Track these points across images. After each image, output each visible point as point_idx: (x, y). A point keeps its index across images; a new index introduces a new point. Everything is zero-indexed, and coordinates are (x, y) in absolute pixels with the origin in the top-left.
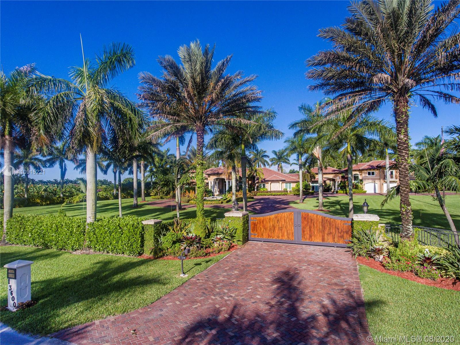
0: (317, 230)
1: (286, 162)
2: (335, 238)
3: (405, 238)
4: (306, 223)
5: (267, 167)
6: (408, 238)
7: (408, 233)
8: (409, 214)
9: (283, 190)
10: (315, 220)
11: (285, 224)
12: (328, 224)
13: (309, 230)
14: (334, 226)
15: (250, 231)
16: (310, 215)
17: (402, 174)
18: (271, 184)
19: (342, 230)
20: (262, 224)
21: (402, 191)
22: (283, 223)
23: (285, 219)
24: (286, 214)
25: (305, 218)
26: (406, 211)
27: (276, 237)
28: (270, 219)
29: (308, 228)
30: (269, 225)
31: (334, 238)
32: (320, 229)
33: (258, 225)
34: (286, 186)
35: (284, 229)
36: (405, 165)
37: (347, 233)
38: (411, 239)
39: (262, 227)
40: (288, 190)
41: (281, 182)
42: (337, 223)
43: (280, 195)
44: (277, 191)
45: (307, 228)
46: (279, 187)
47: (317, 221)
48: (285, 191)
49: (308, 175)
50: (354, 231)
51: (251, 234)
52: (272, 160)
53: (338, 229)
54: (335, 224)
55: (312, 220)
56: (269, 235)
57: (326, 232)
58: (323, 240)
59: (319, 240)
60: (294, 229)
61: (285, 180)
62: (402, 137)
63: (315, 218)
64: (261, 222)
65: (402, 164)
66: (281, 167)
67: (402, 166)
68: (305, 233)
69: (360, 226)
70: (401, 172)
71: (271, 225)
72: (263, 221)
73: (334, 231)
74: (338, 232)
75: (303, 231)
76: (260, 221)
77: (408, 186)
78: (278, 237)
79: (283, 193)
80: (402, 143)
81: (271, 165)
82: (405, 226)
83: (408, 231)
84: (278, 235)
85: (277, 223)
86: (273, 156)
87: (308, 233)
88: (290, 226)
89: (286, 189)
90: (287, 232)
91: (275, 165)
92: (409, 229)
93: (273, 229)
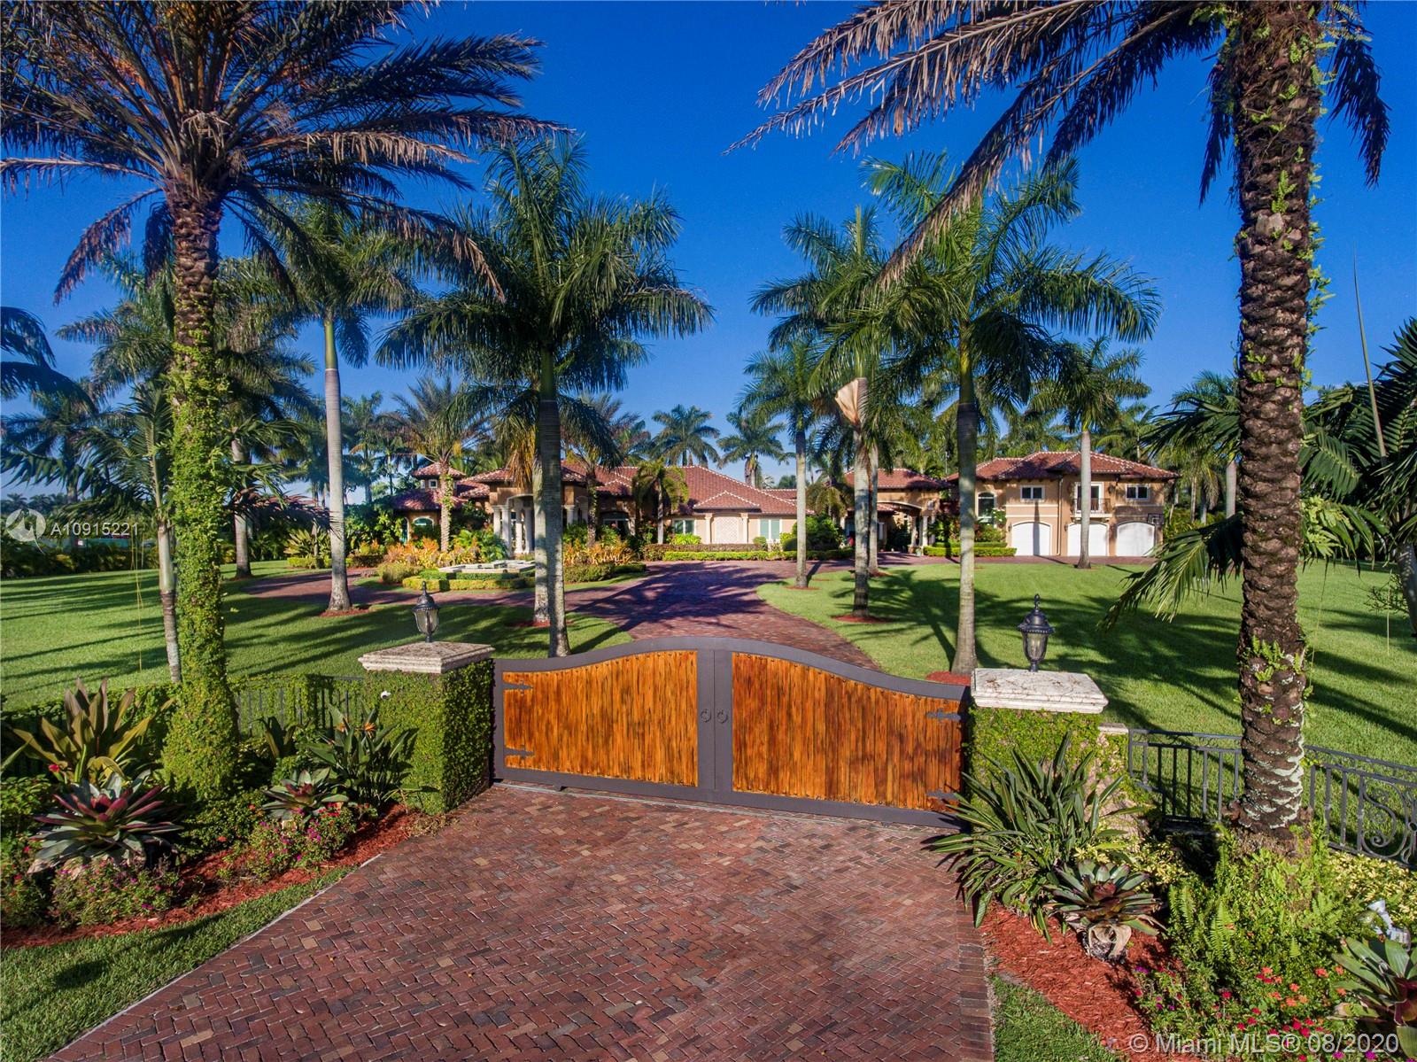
0: (805, 742)
1: (770, 453)
2: (885, 781)
3: (1259, 837)
4: (753, 704)
5: (712, 466)
6: (1282, 836)
7: (1282, 810)
8: (1293, 695)
9: (751, 542)
10: (795, 691)
11: (659, 705)
12: (857, 714)
13: (766, 739)
14: (883, 723)
15: (504, 739)
16: (771, 665)
17: (1266, 458)
18: (712, 520)
19: (918, 746)
20: (553, 704)
21: (1257, 562)
22: (650, 704)
23: (660, 682)
24: (661, 662)
25: (749, 681)
26: (1276, 678)
27: (616, 771)
28: (589, 682)
29: (760, 731)
30: (585, 710)
31: (880, 782)
32: (816, 734)
33: (538, 710)
34: (764, 529)
35: (653, 734)
36: (1286, 402)
37: (942, 757)
38: (1299, 846)
39: (552, 717)
40: (769, 541)
41: (745, 516)
42: (898, 710)
43: (740, 559)
44: (731, 545)
45: (757, 731)
46: (741, 530)
47: (805, 695)
48: (761, 545)
49: (833, 494)
50: (979, 763)
51: (507, 752)
52: (727, 444)
53: (901, 738)
54: (890, 715)
55: (780, 691)
56: (584, 759)
57: (846, 752)
58: (831, 787)
59: (812, 789)
60: (700, 733)
61: (758, 510)
62: (1277, 222)
63: (797, 680)
64: (552, 696)
65: (1264, 398)
66: (756, 469)
67: (1269, 406)
68: (749, 752)
69: (1007, 737)
70: (1261, 443)
71: (596, 710)
72: (558, 693)
73: (881, 747)
74: (902, 752)
75: (742, 745)
76: (544, 687)
77: (1293, 527)
78: (628, 769)
79: (751, 554)
80: (1271, 265)
81: (725, 461)
82: (1265, 765)
83: (1281, 795)
84: (627, 759)
85: (623, 701)
86: (728, 430)
87: (760, 755)
88: (678, 715)
89: (763, 539)
90: (668, 748)
91: (734, 460)
92: (1290, 783)
93: (602, 730)
